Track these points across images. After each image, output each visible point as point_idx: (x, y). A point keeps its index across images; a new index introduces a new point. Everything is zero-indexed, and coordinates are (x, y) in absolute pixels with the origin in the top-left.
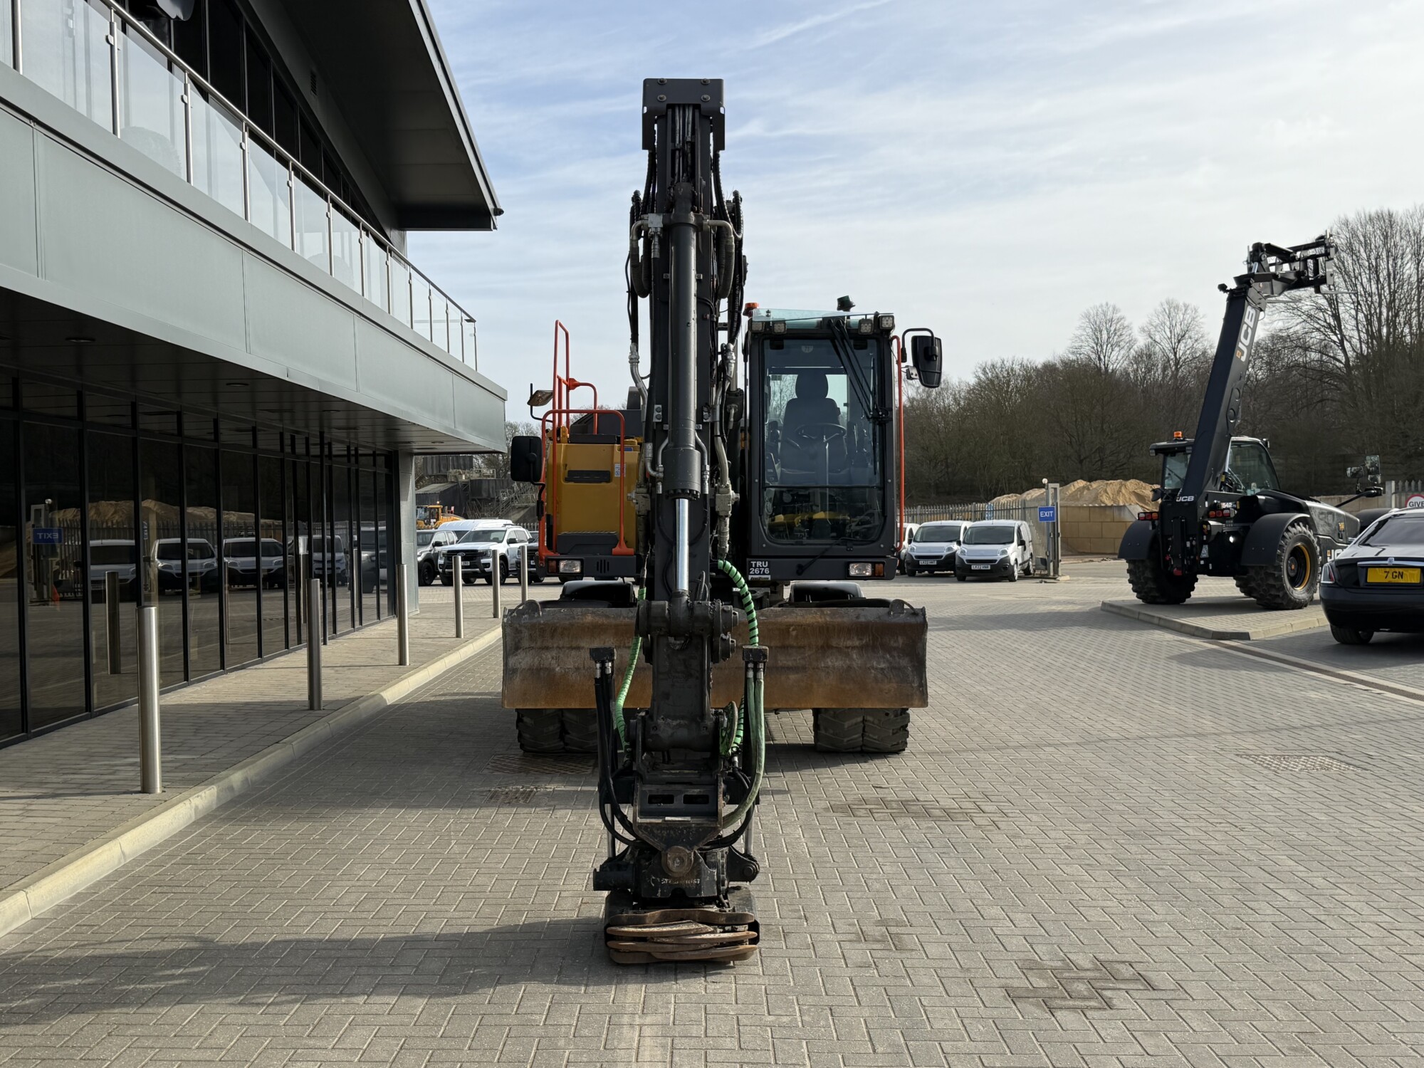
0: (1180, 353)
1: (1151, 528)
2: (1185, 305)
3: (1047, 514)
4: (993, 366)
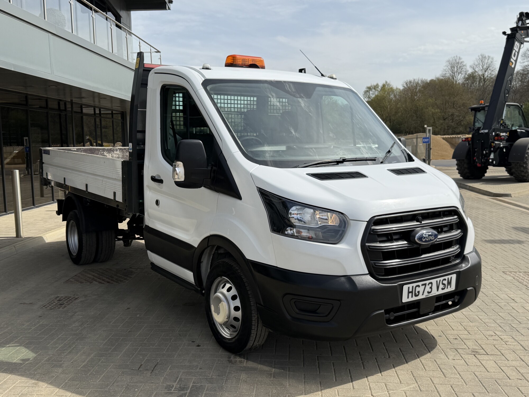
1: (467, 145)
2: (488, 56)
3: (426, 140)
4: (410, 82)
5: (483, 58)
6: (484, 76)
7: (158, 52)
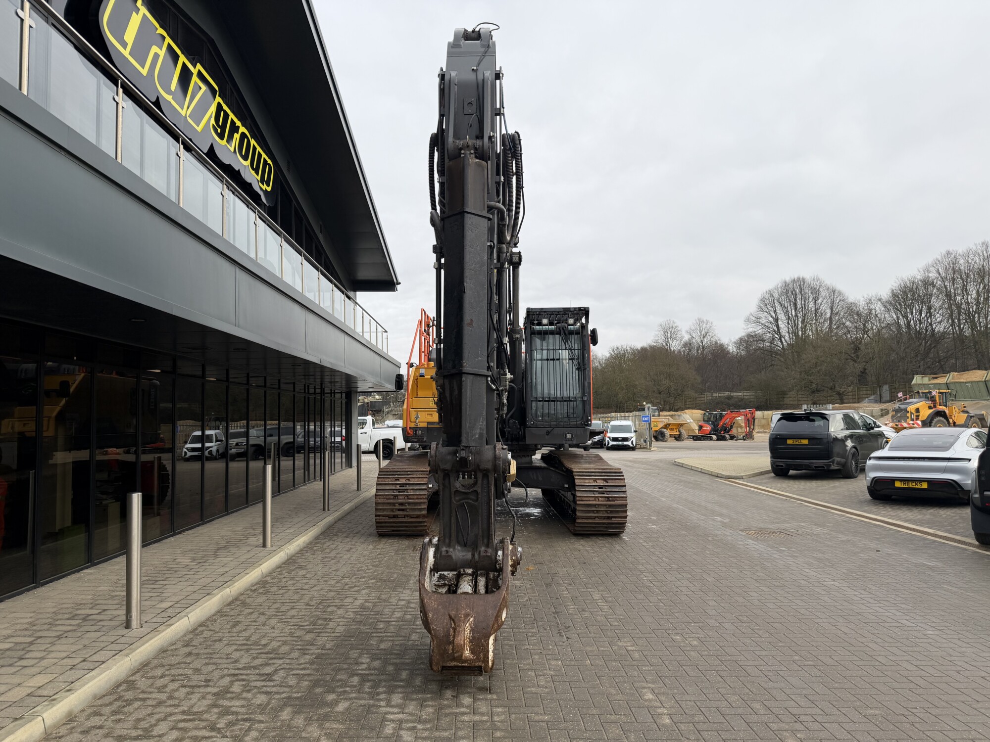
0: (705, 343)
2: (706, 321)
3: (646, 419)
4: (618, 348)
5: (700, 322)
6: (702, 343)
7: (386, 332)
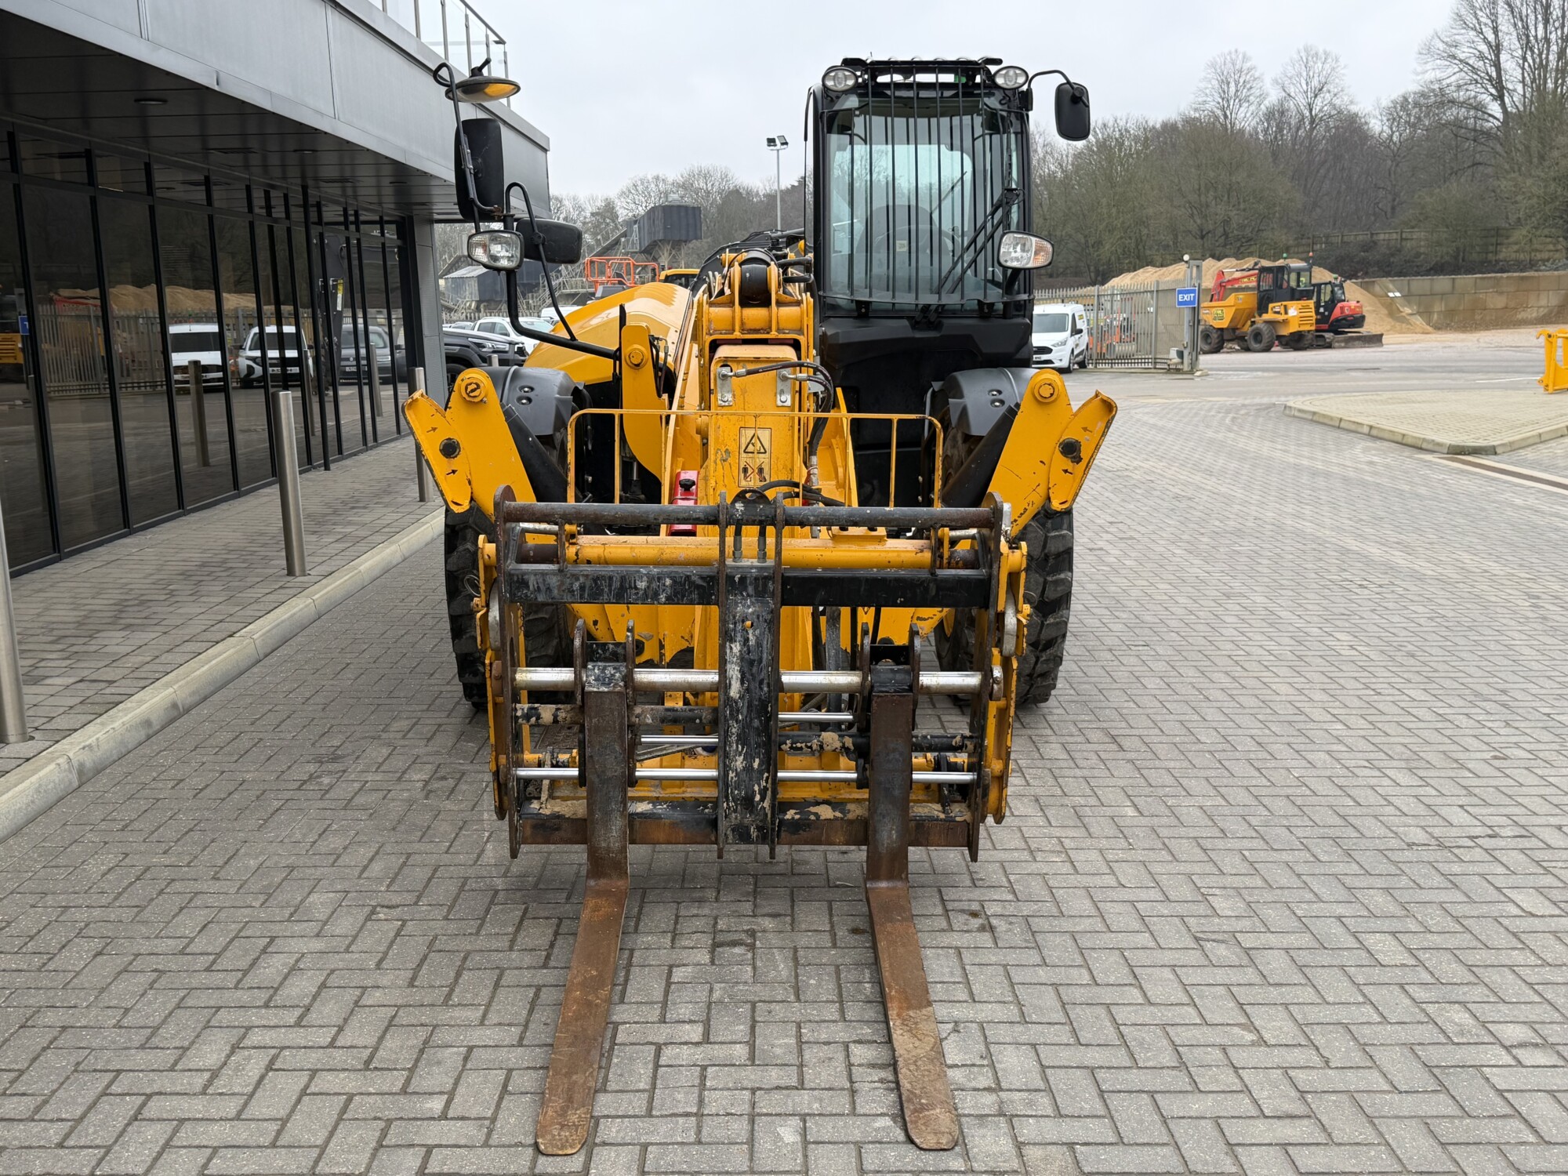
0: (1316, 110)
2: (1325, 53)
3: (1187, 297)
5: (1309, 57)
6: (1311, 110)
7: (501, 42)
